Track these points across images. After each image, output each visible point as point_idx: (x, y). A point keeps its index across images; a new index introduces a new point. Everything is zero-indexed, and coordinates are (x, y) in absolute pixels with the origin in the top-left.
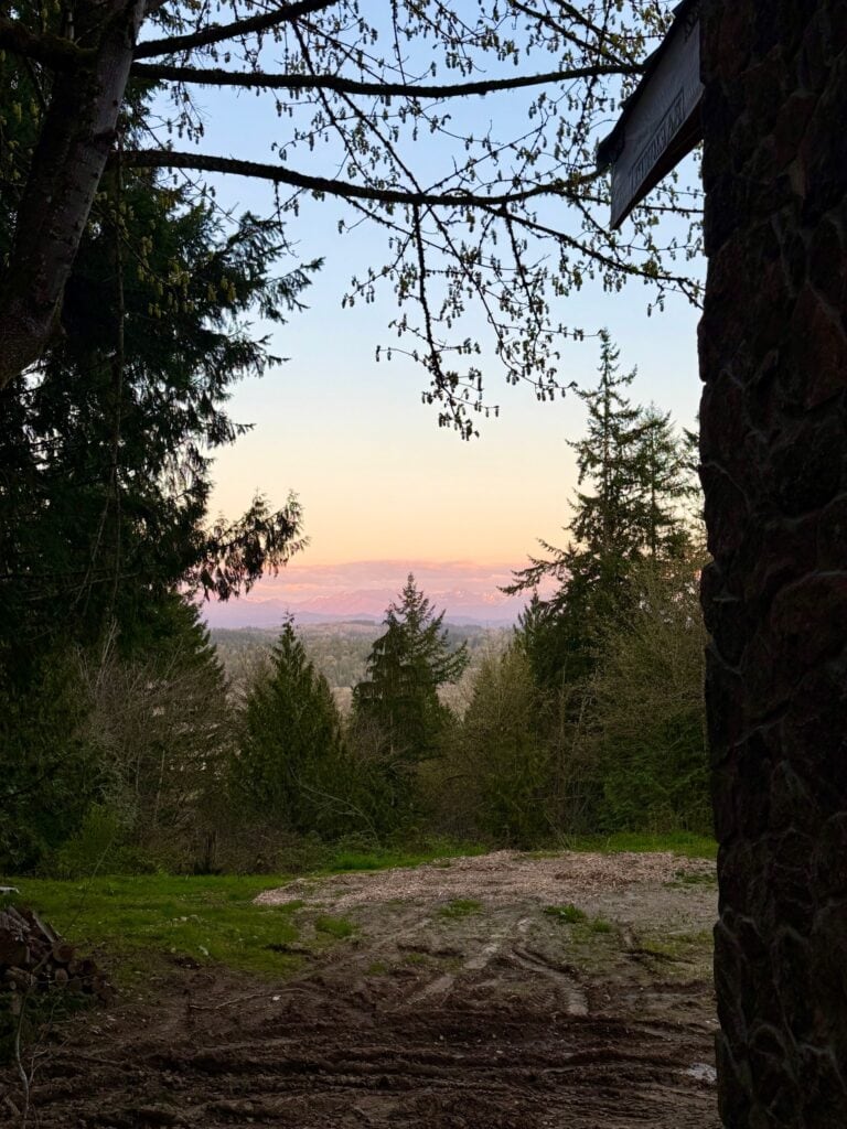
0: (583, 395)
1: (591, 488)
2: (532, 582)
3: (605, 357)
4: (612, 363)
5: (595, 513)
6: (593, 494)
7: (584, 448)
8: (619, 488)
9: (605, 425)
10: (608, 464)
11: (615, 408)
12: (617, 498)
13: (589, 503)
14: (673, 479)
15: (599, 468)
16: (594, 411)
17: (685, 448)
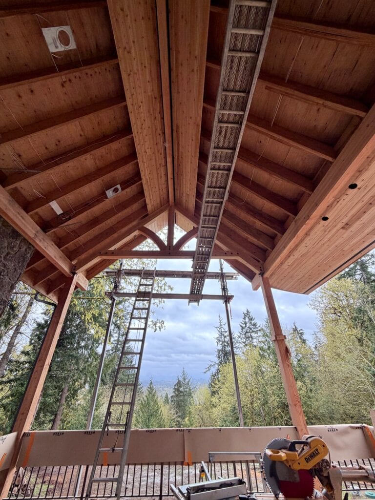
0: (216, 328)
1: (220, 347)
2: (209, 370)
3: (220, 320)
4: (222, 321)
5: (221, 353)
6: (220, 348)
7: (217, 338)
8: (225, 348)
9: (221, 333)
10: (223, 342)
11: (223, 330)
12: (225, 350)
13: (219, 351)
14: (236, 345)
15: (221, 343)
16: (219, 331)
17: (237, 338)
